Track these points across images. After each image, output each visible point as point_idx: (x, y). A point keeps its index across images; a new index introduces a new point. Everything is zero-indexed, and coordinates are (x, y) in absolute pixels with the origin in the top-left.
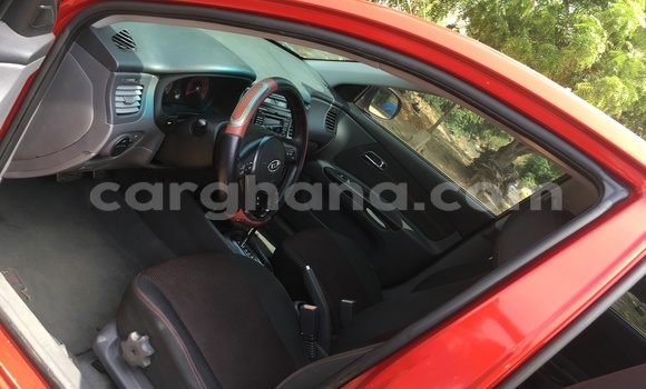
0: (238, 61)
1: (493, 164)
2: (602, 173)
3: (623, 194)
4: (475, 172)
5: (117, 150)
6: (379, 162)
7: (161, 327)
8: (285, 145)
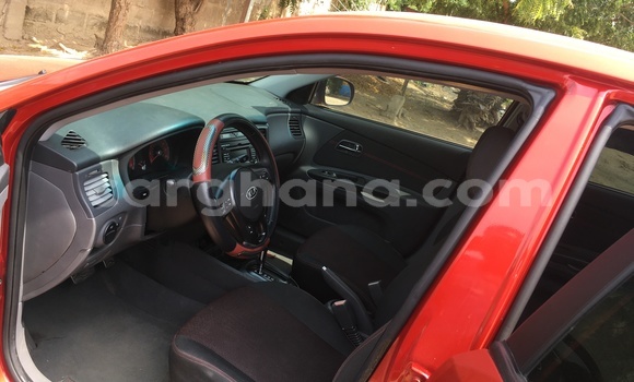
0: (182, 115)
1: (473, 99)
2: (524, 85)
3: (551, 95)
4: (460, 113)
5: (108, 237)
6: (353, 146)
7: (210, 374)
8: (254, 170)
